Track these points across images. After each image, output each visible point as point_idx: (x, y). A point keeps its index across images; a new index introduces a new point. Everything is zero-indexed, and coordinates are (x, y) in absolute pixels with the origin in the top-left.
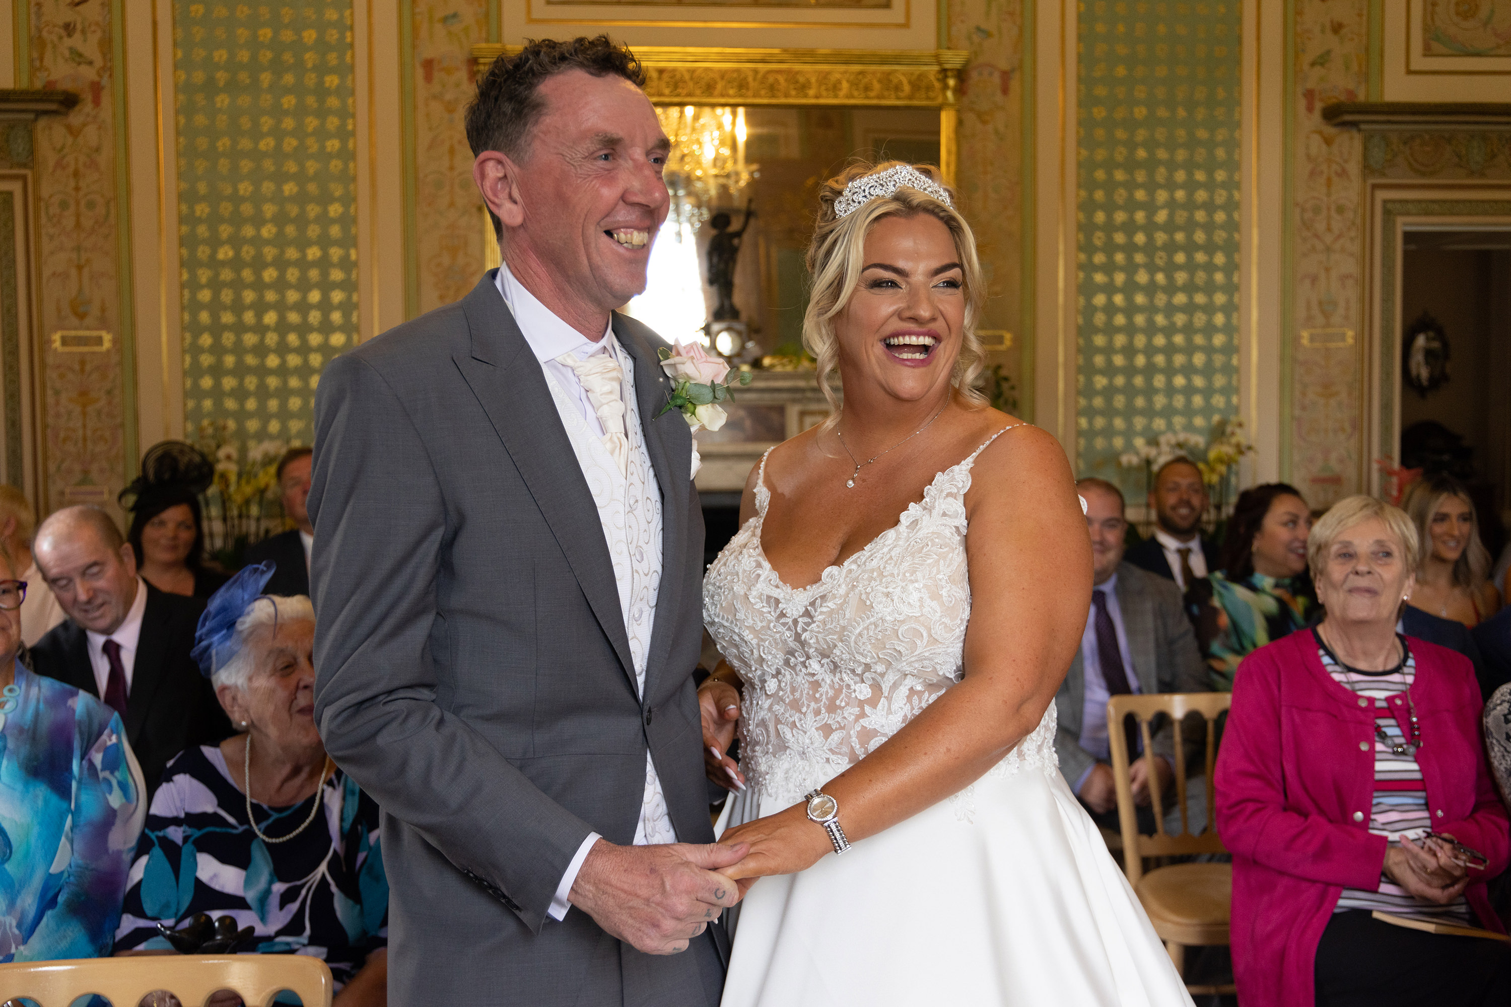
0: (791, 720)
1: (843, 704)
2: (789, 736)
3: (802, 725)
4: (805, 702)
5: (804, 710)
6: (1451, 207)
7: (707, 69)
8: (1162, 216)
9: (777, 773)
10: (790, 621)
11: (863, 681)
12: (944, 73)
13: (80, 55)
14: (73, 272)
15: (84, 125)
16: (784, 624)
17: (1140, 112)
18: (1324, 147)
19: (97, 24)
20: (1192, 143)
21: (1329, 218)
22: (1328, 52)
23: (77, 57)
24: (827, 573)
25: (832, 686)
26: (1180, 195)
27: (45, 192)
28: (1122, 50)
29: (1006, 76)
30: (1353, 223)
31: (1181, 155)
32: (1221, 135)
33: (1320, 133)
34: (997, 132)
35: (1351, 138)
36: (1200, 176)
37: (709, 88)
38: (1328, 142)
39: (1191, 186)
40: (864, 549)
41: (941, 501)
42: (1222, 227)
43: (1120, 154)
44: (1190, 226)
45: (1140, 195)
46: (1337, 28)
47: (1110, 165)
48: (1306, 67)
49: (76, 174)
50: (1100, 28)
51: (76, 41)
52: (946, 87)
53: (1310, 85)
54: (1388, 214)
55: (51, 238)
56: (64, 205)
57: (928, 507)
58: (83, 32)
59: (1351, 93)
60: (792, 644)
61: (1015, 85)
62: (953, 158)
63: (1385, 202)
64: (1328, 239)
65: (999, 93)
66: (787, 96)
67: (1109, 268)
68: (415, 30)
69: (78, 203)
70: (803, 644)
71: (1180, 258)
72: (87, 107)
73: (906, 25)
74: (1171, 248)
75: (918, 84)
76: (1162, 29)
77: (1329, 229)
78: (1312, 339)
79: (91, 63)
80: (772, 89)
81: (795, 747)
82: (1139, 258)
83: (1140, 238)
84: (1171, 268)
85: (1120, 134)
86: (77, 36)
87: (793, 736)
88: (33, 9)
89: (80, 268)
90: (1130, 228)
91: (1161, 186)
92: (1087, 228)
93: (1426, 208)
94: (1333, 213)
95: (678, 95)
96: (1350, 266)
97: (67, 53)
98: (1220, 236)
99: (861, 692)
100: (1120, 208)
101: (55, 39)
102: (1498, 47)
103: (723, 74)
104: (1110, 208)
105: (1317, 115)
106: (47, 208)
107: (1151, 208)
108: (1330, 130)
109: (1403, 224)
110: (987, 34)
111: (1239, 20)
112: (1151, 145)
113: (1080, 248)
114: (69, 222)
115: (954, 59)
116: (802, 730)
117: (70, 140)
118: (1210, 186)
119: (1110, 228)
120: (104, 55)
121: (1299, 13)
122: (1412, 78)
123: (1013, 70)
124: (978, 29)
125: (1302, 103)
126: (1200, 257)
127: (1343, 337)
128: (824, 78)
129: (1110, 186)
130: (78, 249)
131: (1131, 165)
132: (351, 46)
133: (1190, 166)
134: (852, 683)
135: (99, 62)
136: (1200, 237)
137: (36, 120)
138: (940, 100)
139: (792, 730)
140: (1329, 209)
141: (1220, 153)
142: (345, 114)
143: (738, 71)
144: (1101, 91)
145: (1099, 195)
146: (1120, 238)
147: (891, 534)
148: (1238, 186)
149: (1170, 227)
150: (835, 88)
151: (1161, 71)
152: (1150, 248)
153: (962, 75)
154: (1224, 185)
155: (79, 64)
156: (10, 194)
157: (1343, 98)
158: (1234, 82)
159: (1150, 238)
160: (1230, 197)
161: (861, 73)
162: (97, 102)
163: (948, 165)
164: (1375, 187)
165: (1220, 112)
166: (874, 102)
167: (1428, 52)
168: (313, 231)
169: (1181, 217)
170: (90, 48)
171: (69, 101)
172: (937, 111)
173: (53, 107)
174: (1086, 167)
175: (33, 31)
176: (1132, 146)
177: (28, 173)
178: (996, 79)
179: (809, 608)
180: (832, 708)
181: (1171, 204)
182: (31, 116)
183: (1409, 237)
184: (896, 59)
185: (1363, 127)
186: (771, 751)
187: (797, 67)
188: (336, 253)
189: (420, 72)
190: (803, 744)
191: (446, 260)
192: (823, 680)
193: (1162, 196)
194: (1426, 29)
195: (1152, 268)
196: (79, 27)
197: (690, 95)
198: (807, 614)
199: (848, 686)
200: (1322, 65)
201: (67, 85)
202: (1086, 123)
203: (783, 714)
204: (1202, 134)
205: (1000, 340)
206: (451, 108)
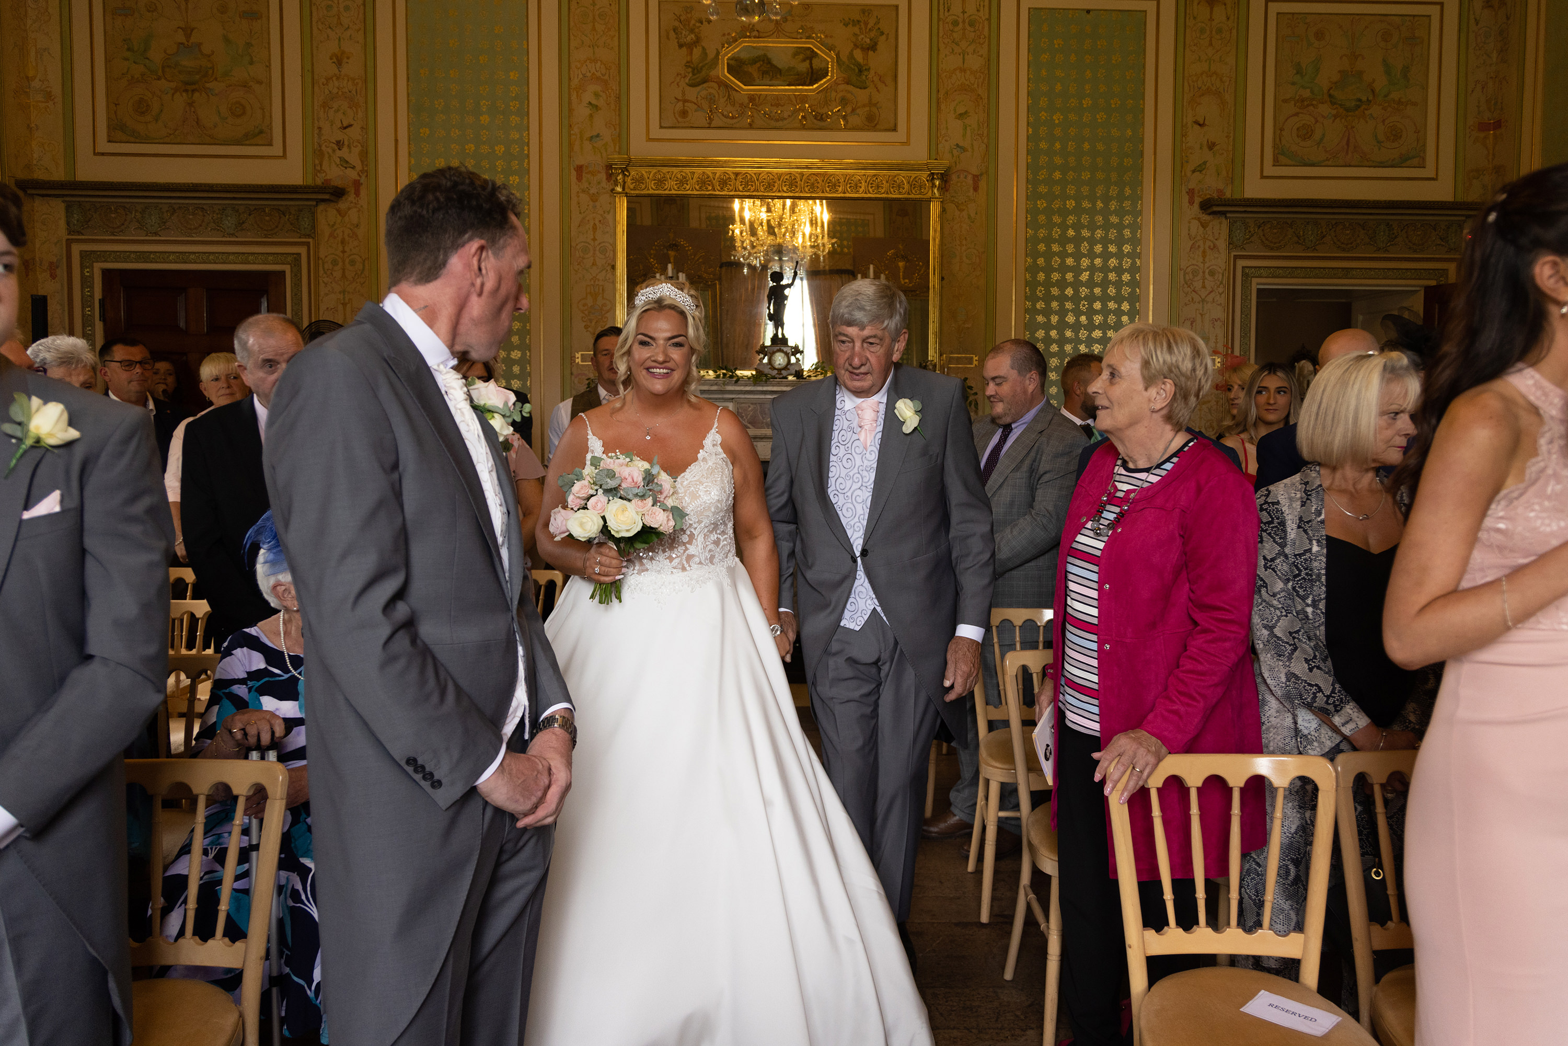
6: (1292, 272)
7: (769, 173)
8: (1085, 276)
12: (932, 177)
13: (347, 162)
14: (340, 307)
15: (349, 209)
18: (1201, 229)
19: (358, 141)
20: (1107, 226)
21: (1204, 279)
22: (1205, 163)
23: (345, 163)
26: (1098, 261)
27: (322, 254)
28: (1058, 160)
29: (976, 179)
30: (1221, 283)
31: (1099, 234)
32: (1128, 220)
33: (1199, 219)
34: (969, 217)
35: (1220, 223)
36: (1112, 249)
37: (770, 186)
38: (1204, 225)
39: (1106, 256)
42: (1127, 284)
43: (1056, 233)
44: (1105, 284)
45: (1070, 261)
46: (1211, 146)
47: (1049, 240)
48: (1189, 173)
49: (343, 242)
50: (1043, 145)
51: (344, 153)
52: (934, 186)
53: (1191, 186)
54: (1245, 275)
55: (326, 284)
56: (335, 263)
58: (349, 146)
59: (1220, 191)
61: (983, 184)
62: (938, 234)
63: (1243, 267)
64: (1203, 293)
65: (972, 190)
66: (823, 192)
67: (1047, 312)
68: (571, 146)
69: (344, 262)
71: (1097, 305)
72: (351, 197)
73: (907, 143)
74: (1091, 299)
75: (914, 184)
76: (1086, 146)
77: (1204, 287)
79: (354, 168)
82: (1069, 305)
83: (1069, 291)
84: (1091, 312)
85: (1057, 219)
86: (345, 149)
88: (316, 131)
89: (344, 305)
90: (1062, 284)
91: (1085, 256)
92: (1032, 284)
93: (1273, 272)
94: (1207, 276)
95: (749, 190)
96: (1218, 312)
97: (338, 161)
98: (1126, 291)
100: (1055, 270)
101: (330, 151)
102: (1328, 160)
103: (780, 176)
104: (1048, 270)
105: (1196, 206)
106: (323, 264)
107: (1077, 271)
108: (1206, 218)
109: (1257, 284)
110: (964, 149)
111: (1142, 140)
112: (1077, 227)
113: (1027, 298)
114: (338, 274)
115: (940, 166)
117: (339, 218)
118: (1120, 255)
119: (1048, 284)
120: (362, 162)
121: (1184, 135)
122: (1263, 180)
123: (981, 175)
124: (957, 145)
125: (1186, 198)
126: (1112, 305)
128: (848, 179)
129: (1049, 255)
130: (343, 292)
131: (1064, 241)
132: (528, 156)
133: (1105, 242)
135: (359, 167)
136: (1112, 291)
137: (317, 205)
138: (930, 194)
140: (1204, 272)
141: (1127, 233)
144: (1043, 189)
145: (1041, 261)
146: (1055, 291)
148: (1139, 256)
149: (1091, 284)
150: (856, 187)
151: (1086, 176)
152: (1076, 299)
153: (945, 177)
154: (1129, 255)
155: (346, 168)
156: (299, 254)
157: (1215, 195)
158: (1137, 183)
159: (1076, 291)
160: (1134, 263)
161: (875, 176)
162: (357, 193)
163: (934, 240)
164: (1237, 257)
165: (1127, 204)
166: (884, 196)
167: (1276, 163)
169: (1099, 276)
170: (353, 157)
171: (338, 193)
172: (929, 201)
173: (327, 197)
174: (1032, 242)
175: (316, 146)
176: (1064, 227)
177: (310, 240)
178: (970, 180)
181: (1092, 269)
182: (314, 203)
183: (1261, 293)
184: (899, 167)
185: (1228, 215)
189: (574, 173)
191: (590, 302)
193: (1085, 262)
194: (1275, 146)
195: (1077, 313)
196: (346, 143)
197: (758, 191)
200: (1200, 171)
201: (338, 183)
202: (1032, 212)
204: (1114, 219)
205: (970, 361)
206: (594, 198)
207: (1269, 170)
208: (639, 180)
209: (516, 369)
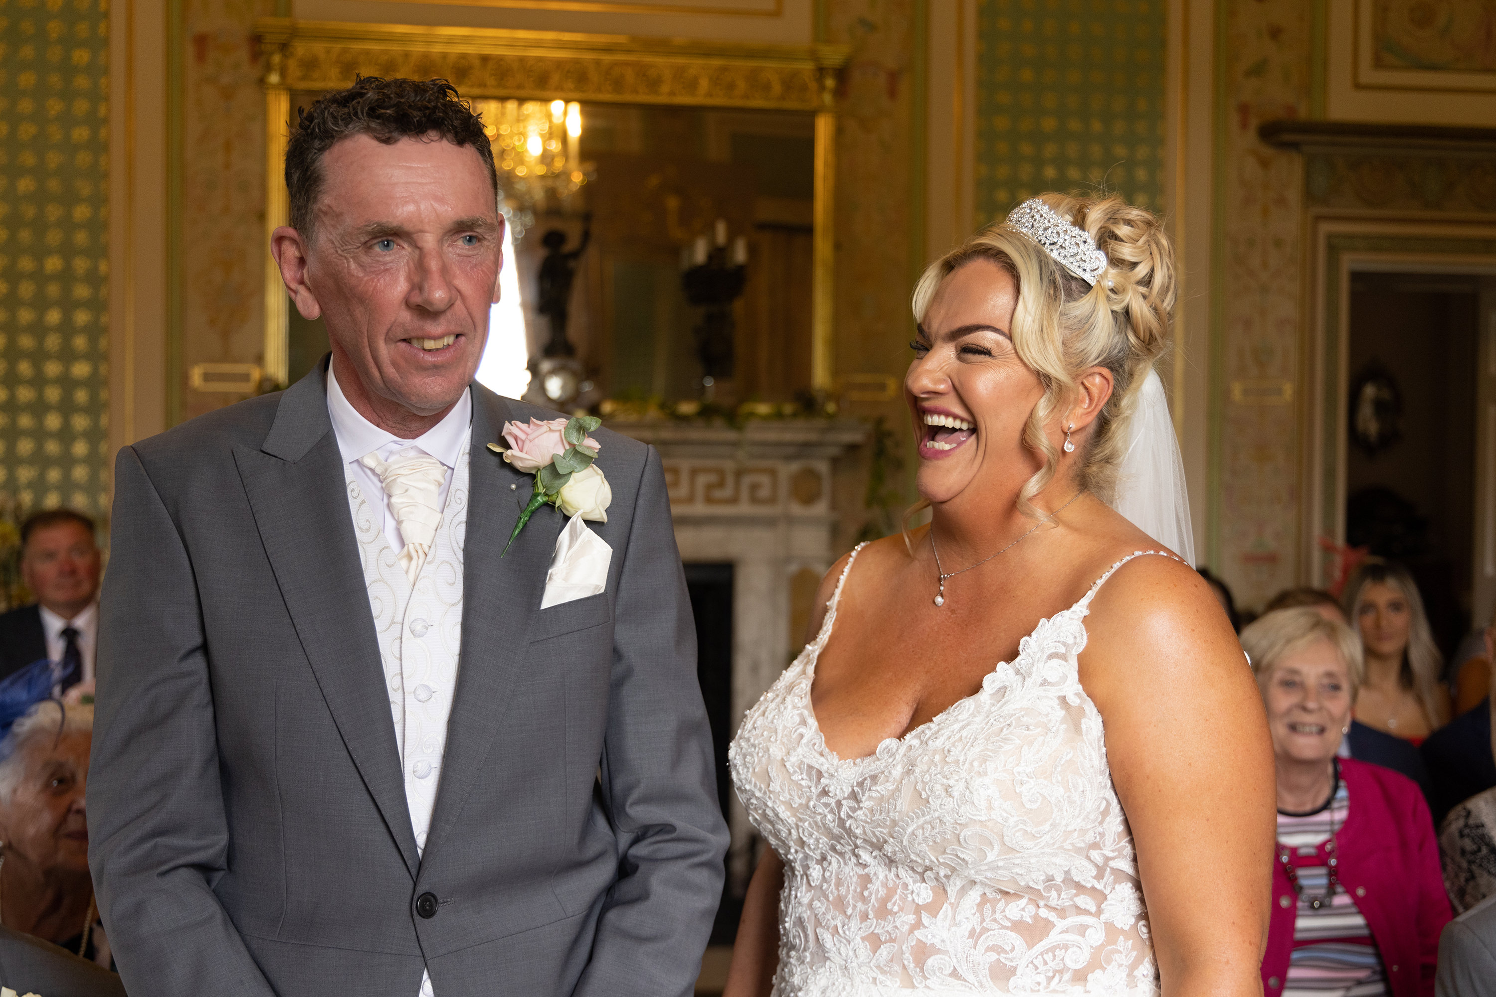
0: (833, 923)
1: (896, 909)
2: (828, 944)
3: (844, 933)
4: (850, 901)
5: (849, 911)
6: (1402, 244)
7: (540, 59)
9: (812, 991)
10: (832, 802)
11: (924, 881)
12: (821, 71)
16: (826, 805)
17: (1049, 124)
18: (1260, 170)
20: (1108, 162)
21: (1265, 253)
22: (1265, 61)
24: (884, 746)
25: (885, 885)
28: (1029, 51)
29: (893, 78)
30: (1292, 260)
32: (1142, 152)
33: (1256, 154)
34: (882, 142)
35: (1292, 161)
38: (1265, 164)
40: (931, 721)
41: (1041, 665)
46: (1275, 33)
48: (1240, 77)
50: (1004, 24)
52: (822, 88)
53: (1244, 98)
54: (1332, 250)
57: (1022, 671)
59: (1290, 109)
60: (837, 831)
61: (904, 87)
63: (1329, 236)
64: (1264, 277)
65: (885, 97)
66: (634, 92)
70: (849, 832)
73: (777, 14)
75: (790, 83)
76: (1075, 27)
77: (1265, 266)
78: (1246, 392)
80: (618, 84)
81: (837, 959)
85: (1026, 149)
87: (835, 944)
93: (1376, 244)
94: (1270, 247)
96: (1288, 309)
99: (918, 894)
102: (1457, 60)
103: (559, 64)
105: (1252, 132)
108: (1267, 151)
109: (1349, 262)
110: (872, 27)
111: (1164, 21)
115: (834, 55)
116: (845, 938)
121: (1232, 14)
122: (1361, 93)
123: (902, 70)
124: (863, 22)
125: (1235, 119)
127: (1280, 392)
128: (679, 72)
132: (107, 14)
134: (910, 881)
138: (816, 103)
139: (833, 936)
140: (1265, 242)
141: (1141, 174)
142: (97, 97)
143: (576, 61)
144: (1004, 98)
147: (968, 704)
150: (692, 85)
151: (1074, 77)
153: (842, 74)
157: (1281, 114)
158: (1158, 92)
161: (724, 69)
164: (1319, 218)
165: (1141, 126)
166: (738, 103)
167: (1379, 63)
168: (54, 237)
172: (814, 114)
178: (882, 80)
179: (856, 789)
180: (883, 912)
183: (1357, 277)
184: (766, 53)
185: (1304, 148)
186: (808, 960)
187: (648, 59)
188: (81, 265)
189: (190, 50)
190: (847, 956)
192: (875, 874)
194: (1376, 37)
198: (854, 796)
199: (906, 886)
200: (1258, 75)
202: (986, 136)
203: (824, 914)
204: (1120, 151)
205: (882, 387)
206: (227, 94)
207: (1368, 75)
208: (310, 65)
209: (81, 396)
